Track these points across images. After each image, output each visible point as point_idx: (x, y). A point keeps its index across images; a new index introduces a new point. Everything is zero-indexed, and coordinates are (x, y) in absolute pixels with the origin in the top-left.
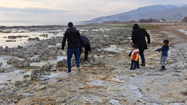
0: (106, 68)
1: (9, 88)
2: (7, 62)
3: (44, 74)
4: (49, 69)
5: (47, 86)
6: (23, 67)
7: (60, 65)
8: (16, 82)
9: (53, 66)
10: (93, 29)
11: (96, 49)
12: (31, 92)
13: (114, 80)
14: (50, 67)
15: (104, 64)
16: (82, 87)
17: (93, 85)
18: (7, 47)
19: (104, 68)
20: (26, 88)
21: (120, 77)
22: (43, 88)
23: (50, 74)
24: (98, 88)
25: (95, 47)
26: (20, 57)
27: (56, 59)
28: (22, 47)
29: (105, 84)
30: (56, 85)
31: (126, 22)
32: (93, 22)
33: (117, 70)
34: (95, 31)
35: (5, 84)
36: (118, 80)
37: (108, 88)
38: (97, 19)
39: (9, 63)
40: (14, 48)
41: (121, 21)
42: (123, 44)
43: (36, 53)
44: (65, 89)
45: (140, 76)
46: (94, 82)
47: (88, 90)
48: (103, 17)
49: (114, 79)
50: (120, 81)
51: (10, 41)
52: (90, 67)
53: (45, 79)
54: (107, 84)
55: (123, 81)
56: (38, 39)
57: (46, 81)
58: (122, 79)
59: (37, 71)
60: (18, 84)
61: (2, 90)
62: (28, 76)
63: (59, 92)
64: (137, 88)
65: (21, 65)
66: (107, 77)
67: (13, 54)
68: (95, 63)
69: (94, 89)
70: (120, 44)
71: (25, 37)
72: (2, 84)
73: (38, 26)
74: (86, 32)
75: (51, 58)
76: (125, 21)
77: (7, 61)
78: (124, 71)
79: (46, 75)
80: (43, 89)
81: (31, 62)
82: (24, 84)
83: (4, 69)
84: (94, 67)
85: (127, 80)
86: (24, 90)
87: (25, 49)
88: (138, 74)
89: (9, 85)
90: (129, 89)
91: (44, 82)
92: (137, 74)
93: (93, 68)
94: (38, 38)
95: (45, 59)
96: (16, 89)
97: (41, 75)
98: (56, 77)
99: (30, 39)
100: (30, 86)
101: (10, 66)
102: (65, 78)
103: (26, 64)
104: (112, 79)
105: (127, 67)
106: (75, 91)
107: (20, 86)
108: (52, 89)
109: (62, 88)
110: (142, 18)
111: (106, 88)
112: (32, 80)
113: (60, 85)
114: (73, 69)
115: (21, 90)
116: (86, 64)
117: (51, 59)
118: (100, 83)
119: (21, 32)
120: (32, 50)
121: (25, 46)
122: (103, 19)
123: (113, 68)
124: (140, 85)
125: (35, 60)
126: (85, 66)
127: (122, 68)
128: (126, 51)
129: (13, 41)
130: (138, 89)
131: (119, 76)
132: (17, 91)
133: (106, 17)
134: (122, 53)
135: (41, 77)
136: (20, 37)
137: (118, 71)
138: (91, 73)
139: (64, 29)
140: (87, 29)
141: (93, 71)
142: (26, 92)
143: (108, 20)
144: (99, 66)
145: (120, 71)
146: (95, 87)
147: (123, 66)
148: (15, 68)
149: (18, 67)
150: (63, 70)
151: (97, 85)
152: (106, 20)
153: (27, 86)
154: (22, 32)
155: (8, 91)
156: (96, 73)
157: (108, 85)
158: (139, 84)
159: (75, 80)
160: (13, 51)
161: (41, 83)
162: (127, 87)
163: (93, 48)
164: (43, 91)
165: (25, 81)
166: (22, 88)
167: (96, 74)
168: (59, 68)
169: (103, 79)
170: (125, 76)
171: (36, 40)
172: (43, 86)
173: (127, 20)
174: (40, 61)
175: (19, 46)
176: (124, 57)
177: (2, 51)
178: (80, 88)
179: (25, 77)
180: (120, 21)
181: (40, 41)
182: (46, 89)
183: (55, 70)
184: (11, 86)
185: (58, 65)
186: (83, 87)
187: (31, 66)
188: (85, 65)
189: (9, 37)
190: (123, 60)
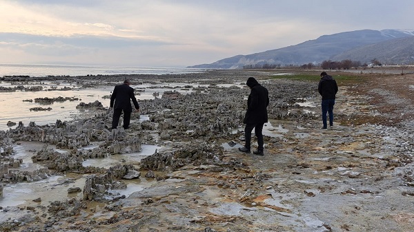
0: (249, 175)
1: (37, 219)
2: (33, 158)
3: (113, 186)
4: (122, 174)
5: (119, 214)
6: (66, 170)
7: (148, 166)
8: (52, 204)
9: (131, 167)
10: (220, 82)
11: (226, 129)
12: (84, 227)
13: (269, 204)
14: (127, 169)
15: (244, 165)
16: (196, 218)
17: (220, 214)
18: (32, 124)
19: (244, 175)
20: (73, 217)
21: (281, 197)
22: (112, 218)
23: (126, 187)
24: (232, 221)
25: (225, 125)
26: (60, 146)
27: (139, 152)
28: (64, 124)
29: (248, 213)
30: (139, 212)
31: (291, 68)
32: (220, 66)
33: (273, 179)
34: (223, 88)
35: (28, 208)
36: (277, 203)
37: (255, 223)
38: (227, 60)
39: (36, 160)
40: (47, 126)
41: (282, 66)
42: (286, 117)
43: (94, 138)
44: (160, 221)
45: (327, 193)
46: (223, 206)
47: (211, 227)
48: (240, 57)
49: (267, 201)
50: (281, 206)
51: (40, 109)
52: (214, 171)
53: (115, 197)
54: (254, 211)
55: (288, 207)
56: (98, 104)
57: (117, 203)
58: (287, 202)
59: (99, 181)
60: (56, 208)
61: (23, 223)
62: (78, 190)
63: (147, 229)
64: (320, 223)
65: (62, 166)
66: (253, 196)
67: (47, 139)
68: (226, 161)
69: (224, 224)
70: (279, 118)
71: (71, 100)
72: (22, 209)
73: (100, 77)
74: (203, 89)
75: (128, 149)
76: (289, 64)
77: (32, 155)
78: (290, 182)
79: (117, 188)
80: (110, 222)
81: (85, 157)
82: (70, 209)
83: (26, 174)
84: (222, 170)
85: (297, 204)
86: (70, 222)
87: (73, 129)
88: (322, 189)
89: (37, 210)
90: (303, 226)
91: (114, 204)
92: (320, 191)
93: (221, 174)
94: (100, 103)
95: (116, 150)
96: (51, 220)
97: (107, 188)
98: (139, 193)
99: (82, 105)
100: (84, 213)
101: (38, 167)
102: (159, 197)
103: (73, 162)
104: (265, 201)
105: (298, 174)
106: (181, 228)
107: (60, 213)
108: (131, 223)
109: (152, 219)
110: (327, 59)
111: (250, 223)
112: (87, 199)
113: (148, 214)
114: (177, 175)
115: (64, 223)
116: (205, 164)
117: (127, 152)
118: (236, 210)
119: (62, 90)
120: (86, 129)
121: (71, 122)
122: (241, 62)
123: (265, 175)
124: (328, 216)
125: (94, 155)
126: (203, 169)
127: (285, 175)
128: (295, 134)
129: (45, 110)
130: (324, 225)
131: (280, 195)
132: (54, 226)
133: (248, 57)
134: (285, 139)
135: (107, 193)
136: (61, 100)
137: (276, 182)
138: (216, 186)
139: (155, 83)
140: (206, 83)
141: (221, 182)
142: (74, 228)
143: (253, 63)
144: (235, 170)
145: (282, 181)
146: (225, 218)
147: (287, 170)
148: (50, 171)
149: (56, 169)
150: (154, 177)
151: (230, 214)
152: (248, 63)
153: (75, 213)
154: (66, 89)
155: (34, 225)
156: (228, 187)
157: (256, 214)
158: (324, 214)
159: (182, 201)
160: (46, 132)
161: (106, 208)
162: (298, 221)
163: (220, 128)
164: (110, 226)
165: (71, 202)
166: (66, 219)
167: (228, 189)
168: (145, 173)
169: (242, 201)
170: (293, 195)
171: (95, 108)
172: (112, 214)
173: (294, 64)
174: (103, 157)
175: (59, 122)
176: (289, 149)
177: (21, 132)
178: (193, 222)
179: (72, 192)
180: (279, 65)
181: (104, 109)
182: (117, 221)
183: (137, 178)
184: (41, 214)
185: (143, 166)
186: (198, 219)
187: (84, 168)
188: (202, 166)
189: (37, 100)
190: (287, 155)
